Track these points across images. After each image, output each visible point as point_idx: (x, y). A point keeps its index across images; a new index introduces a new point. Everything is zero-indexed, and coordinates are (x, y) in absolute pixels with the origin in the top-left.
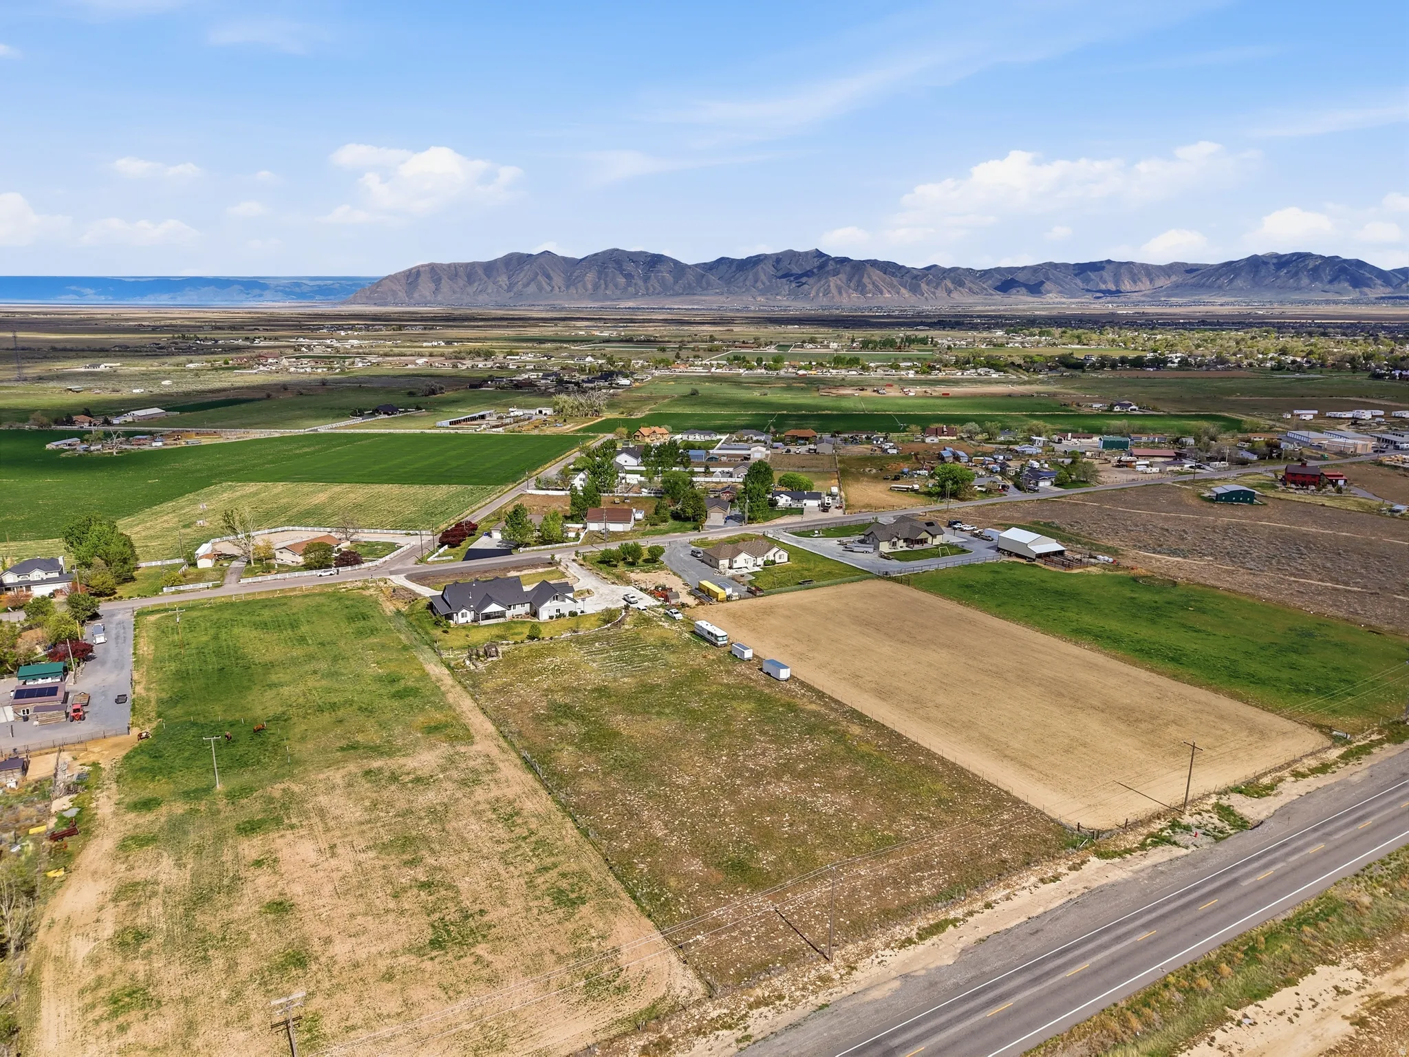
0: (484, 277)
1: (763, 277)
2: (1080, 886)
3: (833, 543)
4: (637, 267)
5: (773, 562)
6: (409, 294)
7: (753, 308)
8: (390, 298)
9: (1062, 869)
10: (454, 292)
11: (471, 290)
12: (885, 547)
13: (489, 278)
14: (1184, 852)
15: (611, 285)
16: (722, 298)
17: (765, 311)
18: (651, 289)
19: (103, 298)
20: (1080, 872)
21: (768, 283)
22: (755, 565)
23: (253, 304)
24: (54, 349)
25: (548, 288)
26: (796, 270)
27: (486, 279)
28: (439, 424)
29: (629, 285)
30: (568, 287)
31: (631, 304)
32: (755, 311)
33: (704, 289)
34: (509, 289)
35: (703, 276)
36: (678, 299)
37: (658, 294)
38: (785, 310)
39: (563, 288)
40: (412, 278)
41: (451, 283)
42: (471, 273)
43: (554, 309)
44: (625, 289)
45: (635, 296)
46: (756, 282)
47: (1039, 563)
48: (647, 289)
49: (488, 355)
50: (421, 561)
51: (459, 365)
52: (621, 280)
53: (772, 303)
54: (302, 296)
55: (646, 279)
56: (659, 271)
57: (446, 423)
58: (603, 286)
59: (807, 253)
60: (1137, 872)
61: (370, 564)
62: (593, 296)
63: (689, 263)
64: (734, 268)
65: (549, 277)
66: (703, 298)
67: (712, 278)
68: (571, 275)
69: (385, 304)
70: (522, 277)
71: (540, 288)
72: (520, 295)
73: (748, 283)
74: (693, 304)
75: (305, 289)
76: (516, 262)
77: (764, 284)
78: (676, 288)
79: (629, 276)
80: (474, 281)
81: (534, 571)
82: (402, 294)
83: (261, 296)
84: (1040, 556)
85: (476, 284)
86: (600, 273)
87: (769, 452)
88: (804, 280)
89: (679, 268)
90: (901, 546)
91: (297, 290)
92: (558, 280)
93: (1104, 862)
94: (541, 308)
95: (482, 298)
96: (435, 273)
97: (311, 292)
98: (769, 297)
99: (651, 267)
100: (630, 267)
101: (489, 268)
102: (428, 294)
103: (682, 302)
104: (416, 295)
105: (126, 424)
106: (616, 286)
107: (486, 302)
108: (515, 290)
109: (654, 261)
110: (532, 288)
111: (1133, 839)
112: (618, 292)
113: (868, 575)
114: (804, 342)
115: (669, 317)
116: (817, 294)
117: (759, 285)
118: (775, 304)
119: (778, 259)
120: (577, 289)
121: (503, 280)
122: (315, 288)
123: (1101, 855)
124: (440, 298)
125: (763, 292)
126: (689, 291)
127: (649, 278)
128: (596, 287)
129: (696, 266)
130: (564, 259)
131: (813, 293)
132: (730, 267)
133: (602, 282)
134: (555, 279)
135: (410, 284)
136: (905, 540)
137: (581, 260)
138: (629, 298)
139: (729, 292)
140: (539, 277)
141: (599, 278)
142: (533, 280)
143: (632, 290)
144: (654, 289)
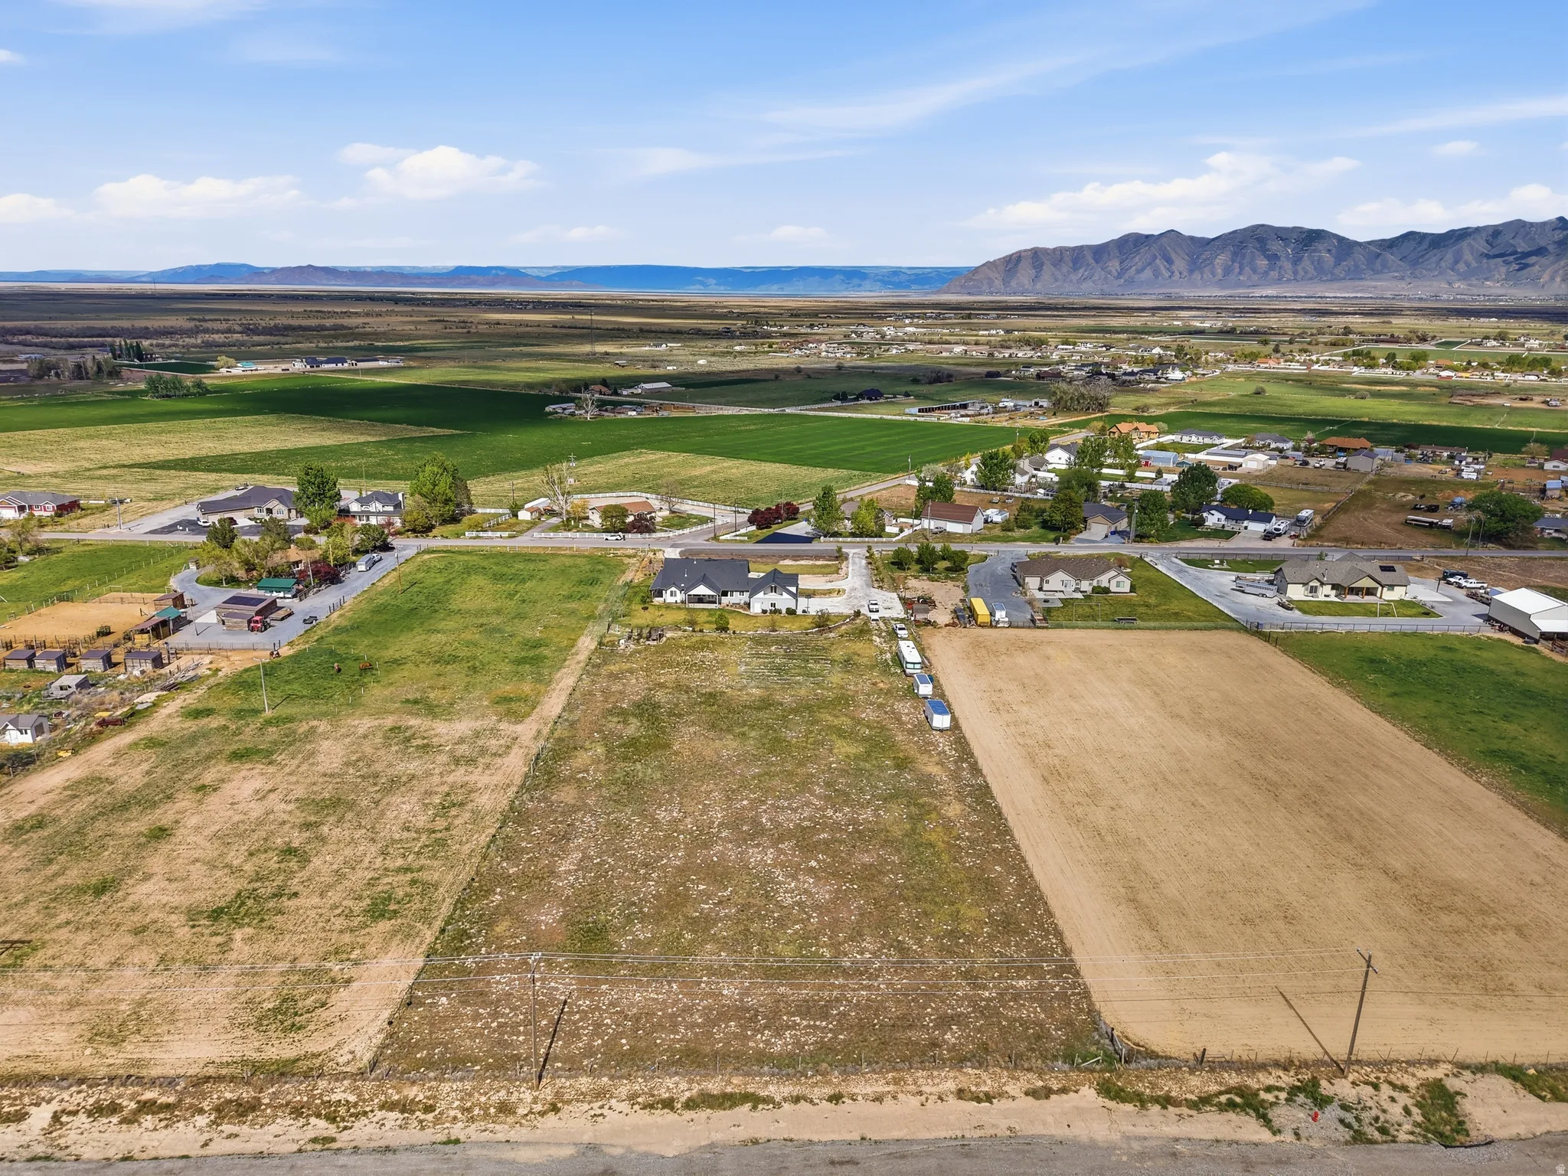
0: (1091, 261)
1: (1468, 256)
2: (1004, 1124)
3: (1228, 579)
4: (1286, 246)
5: (1106, 591)
6: (1006, 283)
7: (1445, 297)
8: (985, 287)
9: (1011, 1088)
10: (1056, 280)
11: (1074, 277)
12: (1296, 592)
13: (1097, 262)
14: (1265, 1136)
15: (1247, 269)
16: (1402, 285)
17: (1463, 300)
18: (1301, 273)
19: (722, 288)
20: (1037, 1103)
21: (1474, 264)
22: (1077, 590)
23: (845, 293)
24: (641, 330)
25: (1167, 274)
26: (1522, 246)
27: (1094, 264)
28: (907, 411)
29: (1272, 268)
30: (1191, 272)
31: (1270, 292)
32: (1448, 301)
33: (1377, 272)
34: (1119, 276)
35: (1379, 255)
36: (1336, 285)
37: (1311, 279)
38: (1495, 300)
39: (1185, 274)
40: (1012, 263)
41: (1053, 269)
42: (1076, 258)
43: (1169, 297)
44: (1266, 273)
45: (1279, 281)
46: (1456, 262)
47: (1542, 647)
48: (1295, 273)
49: (1038, 344)
50: (716, 538)
51: (996, 354)
52: (1262, 263)
53: (1475, 291)
54: (898, 285)
55: (1296, 261)
56: (1315, 251)
57: (915, 410)
58: (1237, 270)
59: (1544, 224)
60: (1128, 1138)
61: (663, 534)
62: (1221, 284)
63: (1361, 239)
64: (1425, 245)
65: (1169, 261)
66: (1374, 283)
67: (1390, 258)
68: (1198, 258)
69: (980, 294)
70: (1138, 260)
71: (1157, 274)
72: (1131, 282)
73: (1443, 264)
74: (1357, 292)
75: (903, 278)
76: (1132, 245)
77: (1468, 265)
78: (1336, 271)
79: (1273, 258)
80: (1080, 268)
81: (811, 562)
82: (998, 283)
83: (860, 286)
84: (1547, 636)
85: (1081, 271)
86: (1235, 254)
87: (1274, 463)
88: (1533, 259)
89: (1345, 247)
90: (1326, 594)
91: (896, 279)
92: (1180, 264)
93: (1102, 1101)
94: (1154, 297)
95: (1087, 286)
96: (1037, 258)
97: (908, 281)
98: (1475, 282)
99: (1305, 246)
100: (1275, 246)
101: (1099, 252)
102: (1026, 282)
103: (1339, 290)
104: (1013, 283)
105: (633, 395)
106: (1254, 271)
107: (1086, 289)
108: (1126, 276)
109: (1310, 239)
110: (1147, 274)
111: (1198, 1084)
112: (1255, 277)
113: (1229, 624)
114: (1487, 338)
115: (1317, 306)
116: (1552, 279)
117: (1462, 267)
118: (1482, 291)
119: (1495, 233)
120: (1202, 274)
121: (1114, 265)
122: (913, 277)
123: (1107, 1090)
124: (1039, 286)
125: (1464, 277)
126: (1355, 274)
127: (1300, 259)
128: (1227, 271)
129: (1370, 243)
130: (1192, 238)
131: (1546, 277)
132: (1420, 243)
133: (1237, 265)
134: (1176, 262)
135: (1009, 270)
136: (1334, 587)
137: (1214, 239)
138: (1269, 285)
139: (1414, 276)
140: (1158, 261)
141: (1233, 261)
142: (1150, 264)
143: (1274, 274)
144: (1306, 273)
